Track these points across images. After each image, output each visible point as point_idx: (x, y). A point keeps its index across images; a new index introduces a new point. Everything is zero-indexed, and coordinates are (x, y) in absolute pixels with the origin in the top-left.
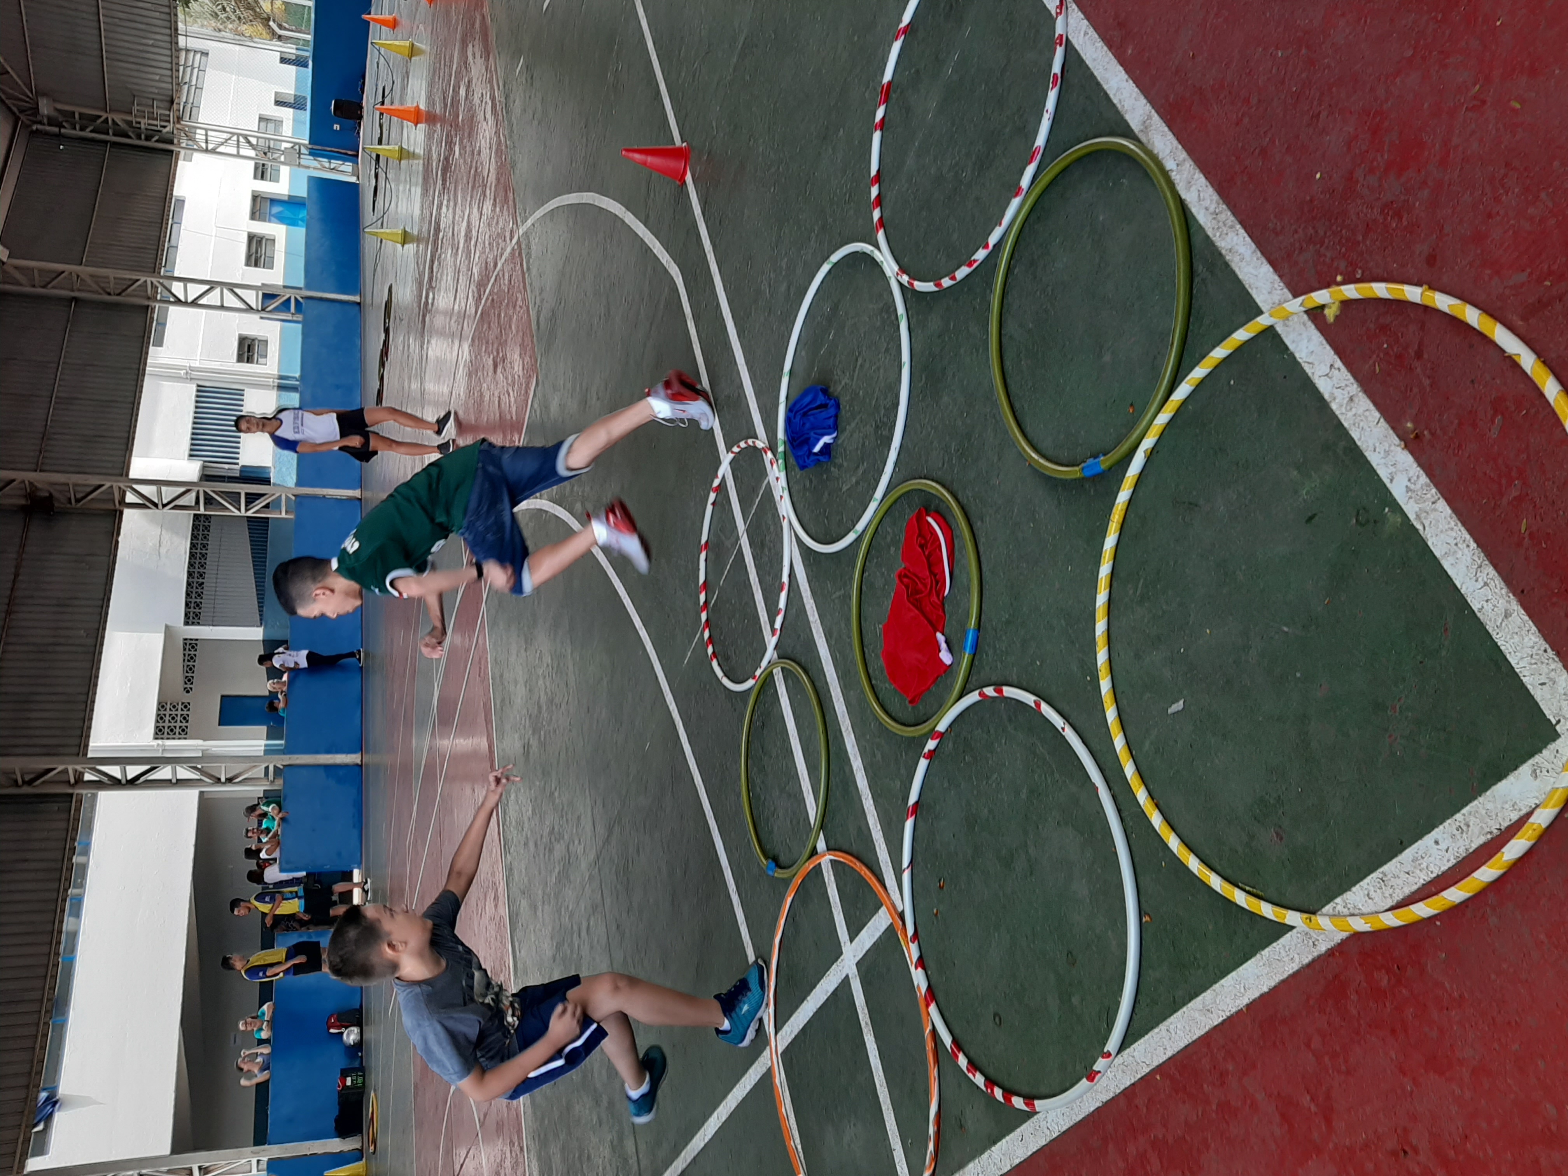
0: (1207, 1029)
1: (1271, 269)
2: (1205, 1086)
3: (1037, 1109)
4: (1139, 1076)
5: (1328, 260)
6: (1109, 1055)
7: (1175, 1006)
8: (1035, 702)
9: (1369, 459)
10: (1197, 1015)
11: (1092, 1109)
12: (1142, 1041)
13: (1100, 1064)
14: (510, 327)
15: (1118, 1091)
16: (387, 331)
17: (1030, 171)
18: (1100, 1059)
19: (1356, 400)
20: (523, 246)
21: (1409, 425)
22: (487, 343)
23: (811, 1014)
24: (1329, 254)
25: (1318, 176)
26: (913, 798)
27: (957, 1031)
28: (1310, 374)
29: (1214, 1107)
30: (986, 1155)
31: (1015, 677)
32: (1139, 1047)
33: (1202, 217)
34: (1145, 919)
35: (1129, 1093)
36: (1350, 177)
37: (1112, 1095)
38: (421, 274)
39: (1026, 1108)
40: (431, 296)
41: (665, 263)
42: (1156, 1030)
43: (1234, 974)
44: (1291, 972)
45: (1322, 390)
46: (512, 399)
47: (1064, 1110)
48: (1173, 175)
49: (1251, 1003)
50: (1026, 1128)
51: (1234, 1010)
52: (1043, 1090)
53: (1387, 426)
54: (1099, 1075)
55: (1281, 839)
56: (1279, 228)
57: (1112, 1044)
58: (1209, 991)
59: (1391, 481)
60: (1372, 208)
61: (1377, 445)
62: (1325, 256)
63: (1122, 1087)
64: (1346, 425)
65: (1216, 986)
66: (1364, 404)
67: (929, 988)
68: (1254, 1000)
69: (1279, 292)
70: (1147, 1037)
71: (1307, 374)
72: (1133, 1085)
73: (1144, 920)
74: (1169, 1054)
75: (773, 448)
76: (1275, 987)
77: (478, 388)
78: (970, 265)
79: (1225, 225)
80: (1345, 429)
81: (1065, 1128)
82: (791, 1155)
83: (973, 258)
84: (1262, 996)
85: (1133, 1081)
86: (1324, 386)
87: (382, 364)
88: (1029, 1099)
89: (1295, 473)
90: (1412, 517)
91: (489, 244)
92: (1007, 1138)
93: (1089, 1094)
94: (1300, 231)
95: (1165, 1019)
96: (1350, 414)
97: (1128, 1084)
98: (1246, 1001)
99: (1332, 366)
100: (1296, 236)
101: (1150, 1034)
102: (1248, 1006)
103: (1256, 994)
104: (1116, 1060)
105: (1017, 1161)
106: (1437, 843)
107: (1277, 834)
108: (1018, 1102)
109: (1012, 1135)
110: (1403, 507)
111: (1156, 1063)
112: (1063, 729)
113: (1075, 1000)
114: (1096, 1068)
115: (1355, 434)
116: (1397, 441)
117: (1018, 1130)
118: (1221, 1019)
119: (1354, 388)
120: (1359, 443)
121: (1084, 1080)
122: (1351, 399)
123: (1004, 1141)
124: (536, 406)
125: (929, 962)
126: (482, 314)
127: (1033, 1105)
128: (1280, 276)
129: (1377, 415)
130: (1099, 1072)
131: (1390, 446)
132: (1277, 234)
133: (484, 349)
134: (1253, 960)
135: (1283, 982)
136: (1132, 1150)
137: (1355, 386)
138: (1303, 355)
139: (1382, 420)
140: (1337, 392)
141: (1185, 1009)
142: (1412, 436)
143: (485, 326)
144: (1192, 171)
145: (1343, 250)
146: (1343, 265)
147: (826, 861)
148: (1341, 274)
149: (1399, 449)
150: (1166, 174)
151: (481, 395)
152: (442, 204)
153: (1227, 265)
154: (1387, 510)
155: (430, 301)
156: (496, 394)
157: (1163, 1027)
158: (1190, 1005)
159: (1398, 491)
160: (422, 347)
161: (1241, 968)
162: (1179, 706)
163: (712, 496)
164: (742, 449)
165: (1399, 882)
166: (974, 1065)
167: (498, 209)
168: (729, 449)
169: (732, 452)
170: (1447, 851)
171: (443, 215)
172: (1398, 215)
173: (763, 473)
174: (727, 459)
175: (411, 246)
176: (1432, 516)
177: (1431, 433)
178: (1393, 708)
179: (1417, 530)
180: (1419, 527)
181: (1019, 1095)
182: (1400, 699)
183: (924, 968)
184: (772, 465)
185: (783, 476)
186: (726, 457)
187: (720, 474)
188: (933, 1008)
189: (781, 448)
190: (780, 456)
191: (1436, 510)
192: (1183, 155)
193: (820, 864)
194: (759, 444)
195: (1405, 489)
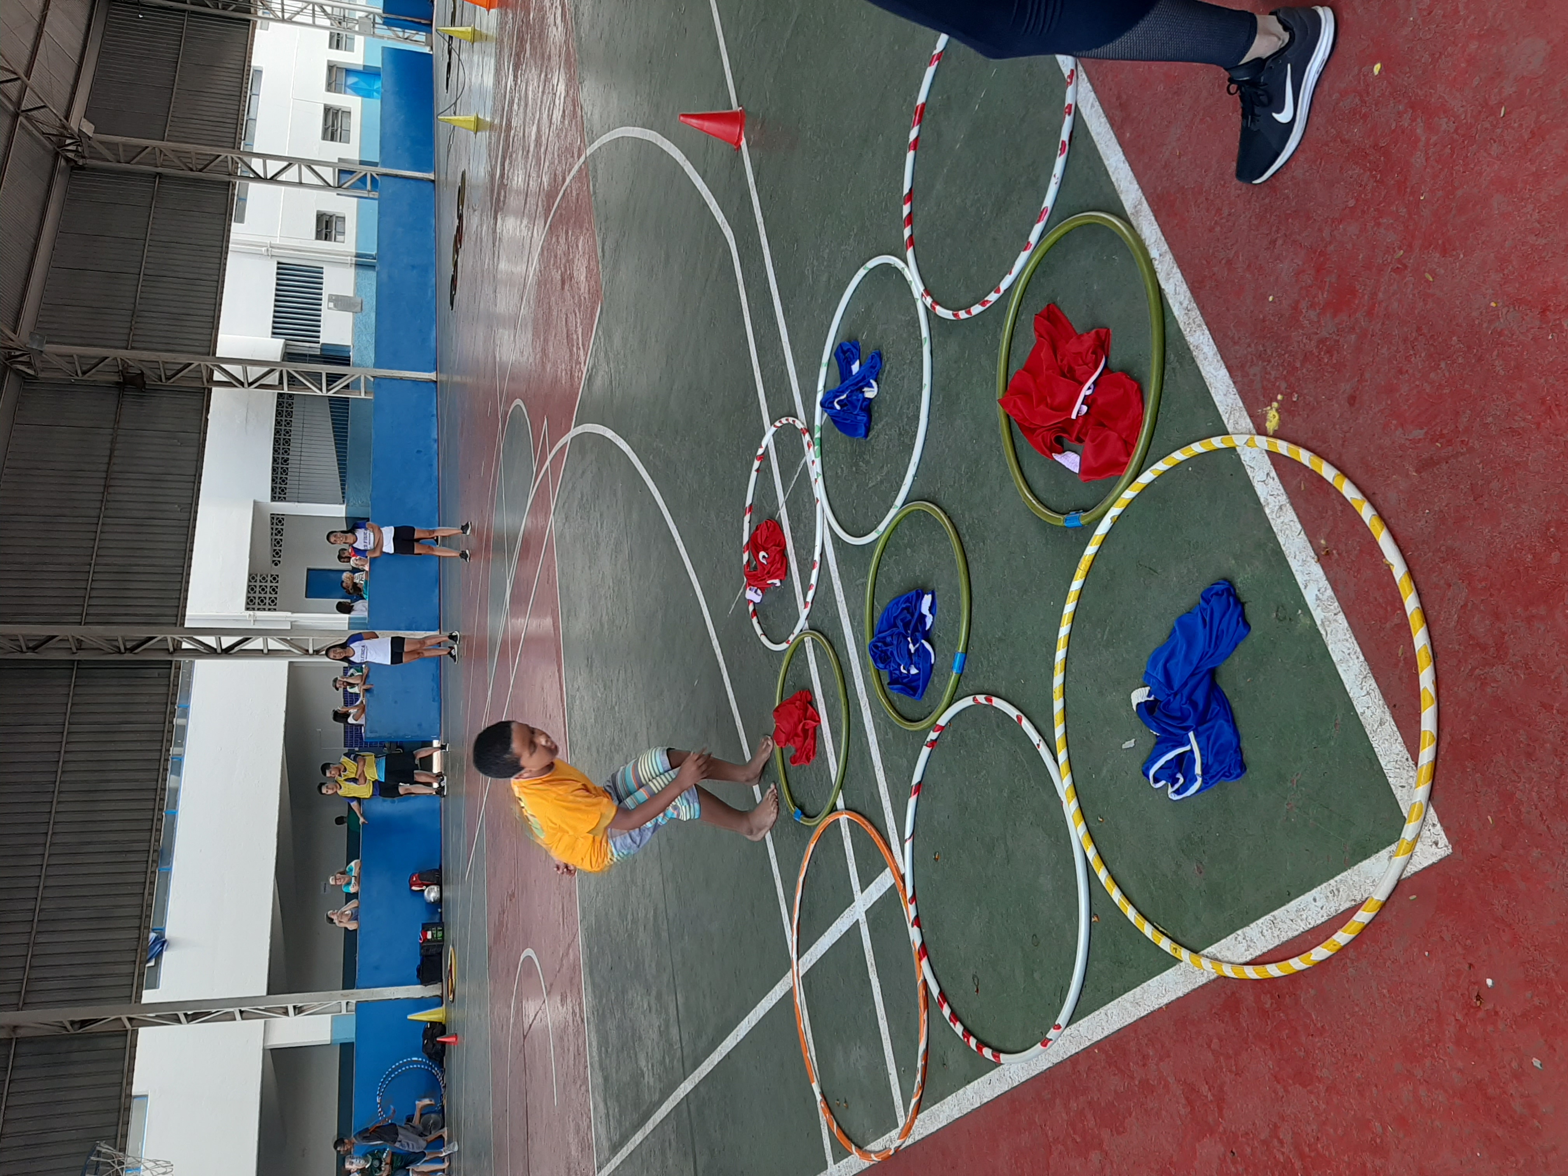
0: (1135, 1019)
1: (1228, 374)
2: (1131, 1064)
3: (1002, 1062)
4: (1082, 1047)
5: (1272, 379)
6: (1059, 1027)
7: (1113, 995)
8: (1017, 716)
9: (1290, 563)
10: (1128, 1005)
11: (1045, 1068)
12: (1086, 1019)
13: (1052, 1034)
14: (577, 246)
15: (1065, 1057)
16: (460, 217)
17: (1038, 228)
18: (1052, 1030)
19: (1284, 509)
20: (590, 168)
21: (1323, 542)
22: (556, 257)
23: (827, 948)
24: (1273, 373)
25: (1271, 298)
26: (916, 778)
27: (943, 985)
28: (1251, 478)
29: (1137, 1083)
30: (961, 1092)
31: (1003, 690)
32: (1083, 1023)
33: (1177, 311)
34: (1094, 919)
35: (1074, 1059)
36: (1295, 308)
37: (1060, 1059)
38: (494, 168)
39: (992, 1058)
40: (503, 193)
41: (720, 223)
42: (1097, 1012)
43: (1158, 977)
44: (1201, 984)
45: (1259, 493)
46: (579, 321)
47: (1024, 1065)
48: (1156, 263)
49: (1170, 1003)
50: (993, 1074)
51: (1157, 1007)
52: (1009, 1046)
53: (1306, 538)
54: (1051, 1042)
55: (1201, 872)
56: (1236, 338)
57: (1062, 1019)
58: (1139, 988)
59: (1306, 587)
60: (1310, 340)
61: (1297, 553)
62: (1270, 374)
63: (1069, 1054)
64: (1275, 529)
65: (1145, 985)
66: (1290, 515)
67: (923, 944)
68: (1172, 1001)
69: (1232, 396)
70: (1090, 1017)
71: (1248, 477)
72: (1077, 1053)
73: (1093, 920)
74: (1106, 1033)
75: (810, 430)
76: (1188, 994)
77: (547, 300)
78: (983, 304)
79: (1194, 322)
80: (1274, 532)
81: (1024, 1080)
82: (807, 1063)
83: (986, 299)
84: (1178, 999)
85: (1077, 1050)
86: (1261, 490)
87: (456, 251)
88: (997, 1051)
89: (1233, 562)
90: (1318, 623)
91: (558, 155)
92: (979, 1080)
93: (1043, 1055)
94: (1253, 345)
95: (1105, 1004)
96: (1279, 521)
97: (1074, 1052)
98: (1165, 1001)
99: (1268, 474)
100: (1249, 350)
101: (1092, 1015)
102: (1167, 1005)
103: (1174, 998)
104: (1065, 1032)
105: (985, 1100)
106: (1315, 900)
107: (1198, 868)
108: (987, 1053)
109: (982, 1078)
110: (1313, 612)
111: (1095, 1039)
112: (1038, 745)
113: (1036, 976)
114: (1049, 1036)
115: (1281, 539)
116: (1312, 554)
117: (988, 1075)
118: (1146, 1012)
119: (1283, 499)
120: (1284, 548)
121: (1039, 1044)
122: (1281, 508)
123: (976, 1082)
124: (600, 333)
125: (924, 922)
126: (550, 226)
127: (999, 1057)
128: (1234, 383)
129: (1299, 527)
130: (1051, 1040)
131: (1307, 557)
132: (1235, 343)
133: (552, 262)
134: (1173, 968)
135: (1194, 990)
136: (1074, 1105)
137: (1285, 497)
138: (1247, 459)
139: (1303, 532)
140: (1271, 499)
141: (1119, 999)
142: (1323, 553)
143: (554, 240)
144: (1171, 265)
145: (1285, 373)
146: (1283, 385)
147: (843, 818)
148: (1282, 394)
149: (1313, 561)
150: (1149, 262)
151: (550, 308)
152: (513, 100)
153: (1193, 360)
154: (1300, 612)
155: (502, 199)
156: (563, 311)
157: (1102, 1010)
158: (1124, 996)
159: (1310, 596)
160: (494, 245)
161: (1164, 974)
162: (1130, 744)
163: (756, 464)
164: (784, 424)
165: (1285, 926)
166: (955, 1017)
167: (566, 122)
168: (772, 423)
169: (775, 426)
170: (1322, 908)
171: (514, 113)
172: (1329, 352)
173: (802, 454)
174: (770, 431)
175: (483, 135)
176: (1334, 625)
177: (1339, 554)
178: (1292, 781)
179: (1321, 635)
180: (1323, 632)
181: (990, 1047)
182: (1297, 775)
183: (919, 926)
184: (809, 447)
185: (818, 461)
186: (769, 429)
187: (764, 444)
188: (925, 963)
189: (817, 435)
190: (817, 442)
191: (1336, 621)
192: (1165, 247)
193: (838, 819)
194: (799, 425)
195: (1314, 597)
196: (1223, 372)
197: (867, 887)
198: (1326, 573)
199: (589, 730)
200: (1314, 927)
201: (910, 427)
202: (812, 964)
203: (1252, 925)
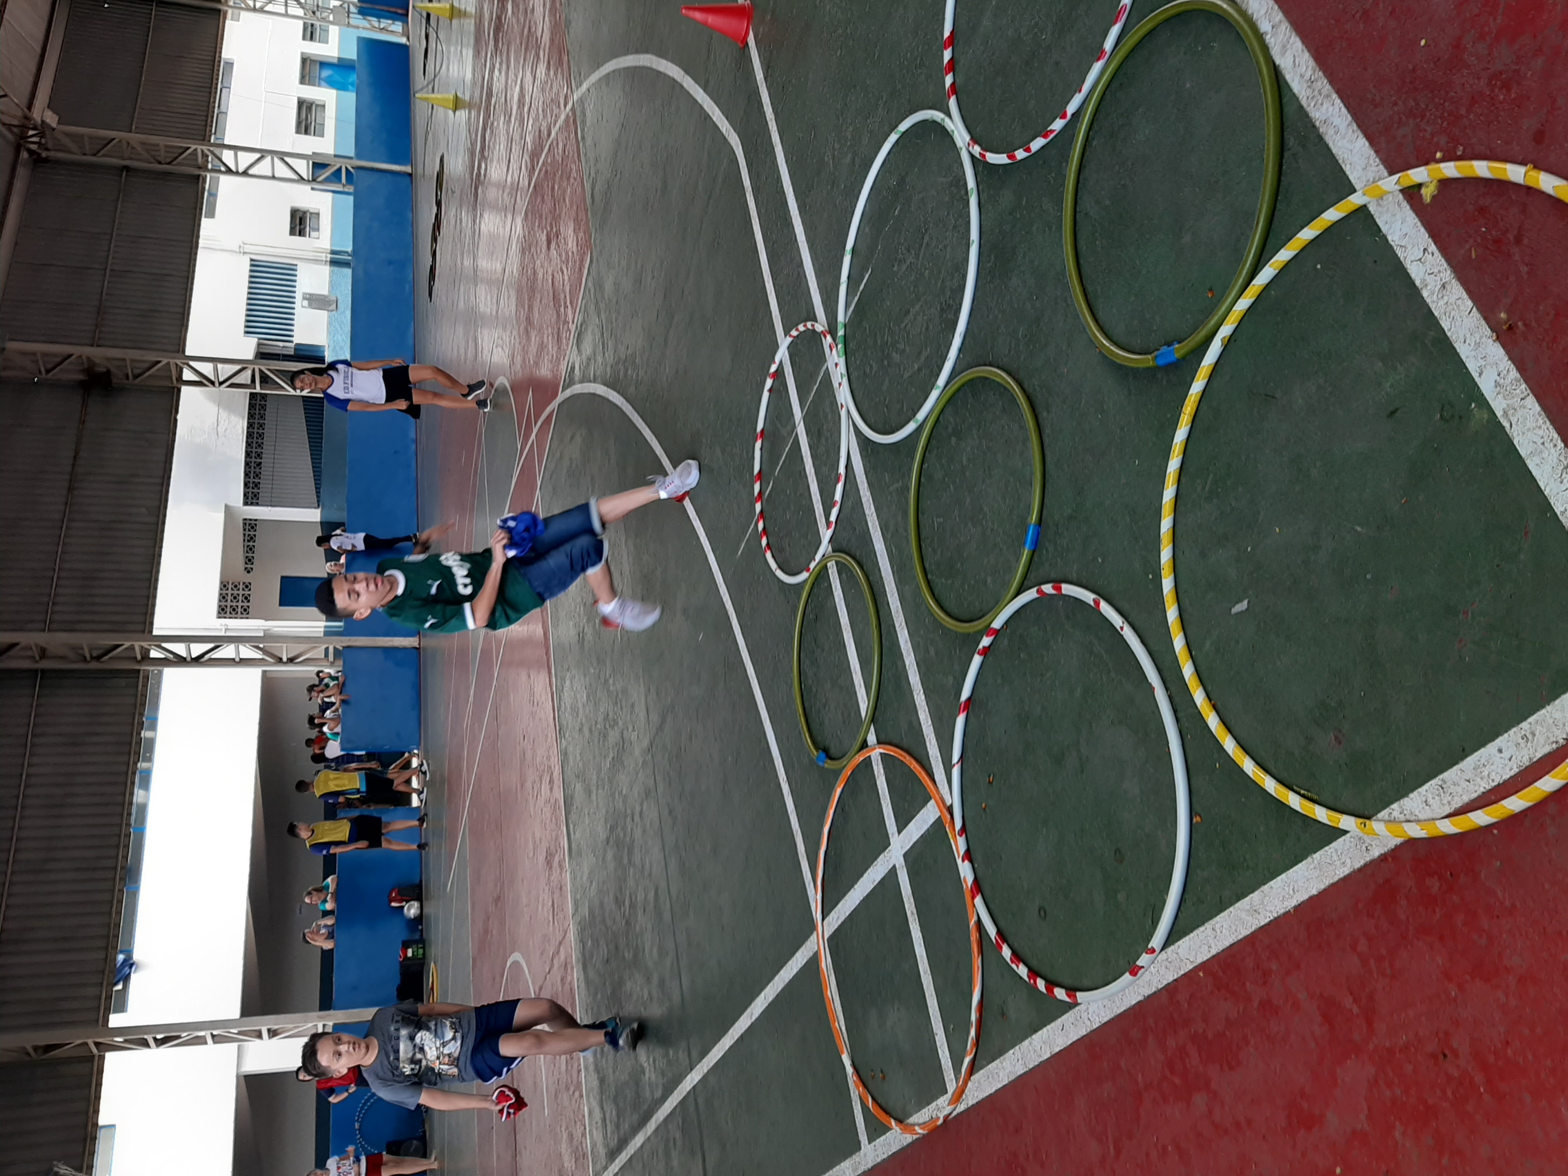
0: (1253, 929)
1: (1367, 144)
2: (1248, 984)
3: (1079, 1001)
4: (1182, 972)
5: (1428, 136)
6: (1153, 951)
7: (1222, 906)
8: (1093, 600)
9: (1458, 351)
10: (1243, 915)
11: (1133, 1002)
12: (1187, 938)
13: (1144, 960)
14: (564, 200)
15: (1160, 986)
16: (439, 204)
17: (1114, 32)
18: (1144, 954)
19: (1448, 287)
20: (578, 113)
21: (1503, 315)
22: (541, 217)
23: (858, 902)
24: (1429, 129)
25: (1423, 42)
26: (965, 695)
27: (1002, 924)
28: (1402, 259)
29: (1256, 1005)
30: (1026, 1043)
31: (1075, 574)
32: (1184, 945)
34: (1196, 819)
35: (1171, 989)
36: (1457, 46)
37: (1154, 990)
38: (473, 144)
39: (1067, 999)
40: (483, 166)
41: (724, 132)
42: (1202, 929)
43: (1283, 876)
44: (1342, 876)
45: (1413, 276)
46: (566, 278)
47: (1106, 1002)
48: (1268, 38)
49: (1299, 905)
50: (1067, 1018)
51: (1282, 911)
52: (1086, 983)
53: (1479, 316)
54: (1142, 970)
55: (1340, 743)
56: (1378, 98)
57: (1157, 941)
58: (1257, 893)
59: (1480, 375)
60: (1479, 78)
61: (1468, 336)
62: (1425, 130)
63: (1165, 982)
64: (1436, 314)
65: (1265, 888)
66: (1457, 291)
67: (976, 881)
68: (1303, 902)
69: (1374, 169)
70: (1192, 935)
71: (1399, 259)
72: (1175, 980)
73: (1194, 820)
74: (1214, 952)
75: (832, 332)
76: (1325, 890)
77: (531, 266)
78: (1046, 136)
79: (1320, 94)
80: (1435, 318)
81: (1106, 1019)
82: (835, 1034)
83: (1049, 128)
84: (1312, 898)
85: (1175, 977)
86: (1416, 272)
87: (434, 239)
88: (1072, 991)
89: (1380, 364)
90: (1499, 414)
91: (543, 110)
92: (1048, 1027)
93: (1131, 988)
94: (1400, 103)
95: (1211, 918)
96: (1441, 302)
97: (1171, 979)
98: (1294, 902)
99: (1425, 250)
100: (1396, 109)
101: (1195, 932)
102: (1297, 908)
103: (1305, 897)
104: (1160, 956)
105: (1057, 1050)
106: (1501, 751)
107: (1336, 738)
108: (1060, 994)
109: (1053, 1024)
110: (1490, 403)
111: (1199, 961)
112: (1121, 629)
113: (1121, 897)
114: (1139, 963)
115: (1445, 324)
116: (1488, 332)
117: (1059, 1020)
118: (1268, 920)
119: (1447, 274)
120: (1449, 334)
121: (1127, 974)
122: (1443, 286)
123: (1045, 1029)
124: (590, 284)
125: (976, 855)
126: (535, 186)
127: (1075, 996)
128: (1376, 152)
129: (1470, 304)
130: (1143, 967)
131: (1481, 337)
132: (1376, 106)
133: (537, 224)
134: (1304, 862)
135: (1333, 885)
136: (1171, 1043)
137: (1449, 272)
138: (1396, 238)
139: (1474, 309)
140: (1430, 279)
141: (1231, 909)
142: (1505, 328)
143: (539, 200)
144: (1288, 35)
145: (1445, 123)
146: (1443, 140)
147: (876, 754)
148: (1441, 151)
149: (1490, 341)
150: (1259, 38)
151: (535, 273)
152: (494, 67)
153: (1320, 138)
154: (1473, 405)
155: (482, 172)
156: (550, 272)
157: (1208, 925)
158: (1237, 905)
159: (1486, 385)
160: (474, 221)
161: (1291, 871)
162: (1242, 606)
163: (769, 382)
164: (801, 333)
165: (1459, 789)
166: (1017, 957)
167: (552, 73)
168: (787, 333)
169: (790, 336)
170: (1510, 760)
171: (495, 79)
172: (1507, 86)
173: (822, 359)
174: (784, 343)
175: (462, 114)
176: (1520, 413)
177: (1525, 325)
178: (1466, 613)
179: (1504, 427)
180: (1506, 424)
181: (1062, 986)
182: (1473, 604)
183: (971, 861)
184: (831, 350)
185: (842, 361)
186: (782, 341)
187: (777, 359)
188: (978, 900)
189: (841, 333)
190: (840, 340)
191: (1524, 407)
192: (1279, 16)
193: (869, 757)
194: (819, 328)
195: (1493, 384)
196: (1362, 143)
197: (905, 827)
198: (1508, 352)
199: (581, 711)
200: (1499, 785)
201: (954, 300)
202: (840, 922)
203: (1411, 795)
